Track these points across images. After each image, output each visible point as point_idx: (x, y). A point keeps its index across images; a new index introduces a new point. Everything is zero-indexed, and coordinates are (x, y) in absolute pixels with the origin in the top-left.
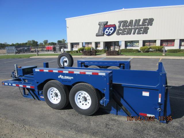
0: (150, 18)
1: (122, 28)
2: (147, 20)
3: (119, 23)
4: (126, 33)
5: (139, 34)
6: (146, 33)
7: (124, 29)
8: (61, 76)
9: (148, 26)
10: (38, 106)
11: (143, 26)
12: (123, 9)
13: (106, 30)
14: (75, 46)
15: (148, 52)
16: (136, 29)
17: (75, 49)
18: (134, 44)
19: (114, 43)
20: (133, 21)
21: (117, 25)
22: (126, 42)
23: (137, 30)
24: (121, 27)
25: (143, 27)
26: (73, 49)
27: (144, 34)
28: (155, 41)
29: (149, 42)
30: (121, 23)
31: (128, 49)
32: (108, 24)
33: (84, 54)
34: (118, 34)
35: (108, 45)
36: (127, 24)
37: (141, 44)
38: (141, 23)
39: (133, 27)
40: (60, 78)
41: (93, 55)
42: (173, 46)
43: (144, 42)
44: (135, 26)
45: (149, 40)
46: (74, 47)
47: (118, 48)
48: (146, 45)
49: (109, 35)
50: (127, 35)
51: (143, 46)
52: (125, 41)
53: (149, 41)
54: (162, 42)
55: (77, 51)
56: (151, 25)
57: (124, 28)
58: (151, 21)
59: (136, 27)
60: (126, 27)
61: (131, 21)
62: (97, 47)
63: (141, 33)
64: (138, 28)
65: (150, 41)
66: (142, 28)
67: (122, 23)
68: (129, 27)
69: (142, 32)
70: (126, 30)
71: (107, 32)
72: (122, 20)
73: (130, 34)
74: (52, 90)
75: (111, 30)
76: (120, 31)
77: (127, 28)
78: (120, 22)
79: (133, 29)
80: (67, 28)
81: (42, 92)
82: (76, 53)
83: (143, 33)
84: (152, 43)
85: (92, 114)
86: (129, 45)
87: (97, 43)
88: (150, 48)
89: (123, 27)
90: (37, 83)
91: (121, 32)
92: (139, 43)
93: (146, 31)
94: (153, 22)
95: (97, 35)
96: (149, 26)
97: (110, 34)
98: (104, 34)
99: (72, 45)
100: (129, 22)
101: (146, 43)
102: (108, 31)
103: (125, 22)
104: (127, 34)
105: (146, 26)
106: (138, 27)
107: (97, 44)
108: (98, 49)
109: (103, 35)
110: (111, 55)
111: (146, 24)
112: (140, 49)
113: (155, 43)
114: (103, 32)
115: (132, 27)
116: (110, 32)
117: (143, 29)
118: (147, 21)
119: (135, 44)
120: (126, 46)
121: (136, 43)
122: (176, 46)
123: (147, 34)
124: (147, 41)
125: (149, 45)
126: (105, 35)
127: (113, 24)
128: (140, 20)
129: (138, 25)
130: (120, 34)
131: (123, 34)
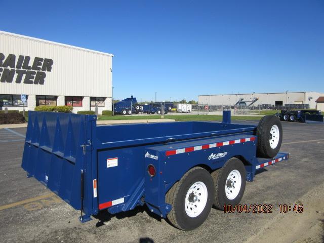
0: (46, 58)
2: (42, 61)
5: (28, 83)
9: (44, 72)
18: (16, 102)
20: (15, 56)
23: (24, 76)
25: (36, 71)
28: (55, 98)
29: (45, 99)
36: (3, 61)
37: (32, 102)
38: (31, 64)
39: (16, 69)
42: (81, 106)
43: (38, 98)
44: (20, 68)
45: (45, 96)
50: (3, 83)
51: (37, 106)
53: (44, 98)
54: (67, 99)
56: (49, 70)
58: (48, 64)
60: (1, 66)
61: (12, 57)
63: (32, 81)
64: (24, 72)
65: (47, 97)
69: (33, 80)
70: (2, 73)
73: (10, 81)
77: (3, 68)
79: (17, 73)
83: (36, 83)
84: (49, 101)
94: (52, 66)
96: (46, 72)
100: (6, 58)
101: (40, 101)
105: (41, 71)
106: (27, 70)
111: (41, 67)
113: (55, 102)
115: (14, 67)
117: (35, 76)
118: (42, 63)
122: (85, 107)
123: (42, 85)
124: (42, 98)
125: (46, 104)
128: (28, 58)
129: (26, 66)
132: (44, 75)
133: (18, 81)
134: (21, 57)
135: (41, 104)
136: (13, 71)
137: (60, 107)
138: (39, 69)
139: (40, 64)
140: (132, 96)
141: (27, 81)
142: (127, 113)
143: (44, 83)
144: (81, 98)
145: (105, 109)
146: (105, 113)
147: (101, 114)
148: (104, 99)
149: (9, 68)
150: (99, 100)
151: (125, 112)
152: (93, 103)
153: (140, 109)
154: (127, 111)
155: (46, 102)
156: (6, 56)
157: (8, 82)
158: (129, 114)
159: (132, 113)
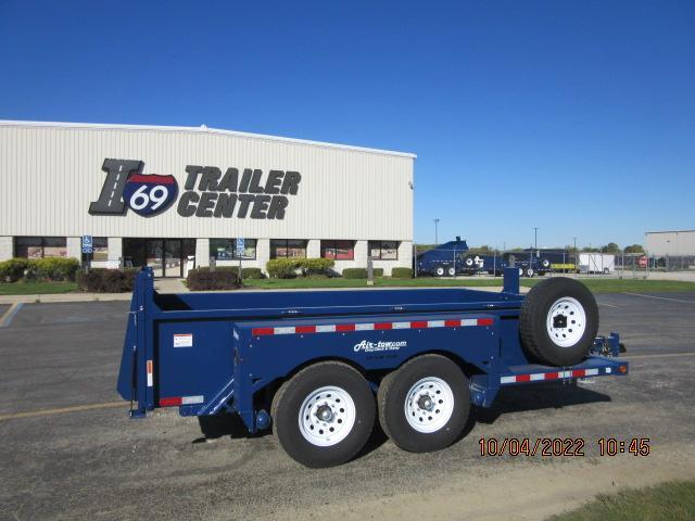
0: (289, 170)
1: (200, 193)
2: (281, 176)
3: (187, 174)
4: (213, 210)
5: (258, 218)
6: (281, 216)
7: (207, 198)
9: (285, 196)
11: (270, 193)
12: (203, 128)
13: (138, 194)
15: (291, 276)
19: (160, 243)
20: (237, 171)
21: (182, 180)
23: (252, 204)
24: (196, 189)
25: (272, 195)
27: (273, 217)
28: (304, 243)
29: (287, 246)
30: (197, 172)
32: (146, 171)
34: (185, 211)
35: (136, 249)
36: (219, 181)
38: (263, 183)
42: (352, 258)
43: (274, 244)
44: (245, 191)
45: (287, 240)
48: (277, 253)
49: (147, 212)
50: (218, 219)
51: (271, 258)
52: (210, 241)
53: (285, 243)
54: (326, 245)
56: (294, 192)
57: (208, 191)
58: (293, 181)
59: (248, 193)
60: (215, 190)
61: (232, 173)
63: (264, 213)
64: (251, 199)
65: (290, 243)
66: (268, 199)
68: (224, 189)
69: (267, 212)
70: (216, 201)
71: (139, 201)
72: (198, 165)
73: (228, 214)
75: (158, 194)
76: (190, 203)
77: (219, 193)
78: (192, 171)
79: (240, 199)
83: (271, 216)
84: (294, 250)
86: (221, 253)
89: (205, 189)
91: (197, 205)
92: (256, 246)
93: (278, 211)
94: (299, 185)
95: (96, 210)
96: (288, 196)
97: (154, 208)
100: (223, 175)
101: (277, 250)
102: (145, 196)
103: (211, 173)
104: (218, 215)
105: (280, 194)
106: (255, 195)
109: (123, 213)
110: (210, 289)
111: (280, 187)
112: (265, 269)
113: (303, 250)
114: (122, 200)
115: (235, 191)
116: (151, 203)
117: (269, 204)
118: (282, 179)
122: (359, 260)
123: (281, 221)
124: (281, 243)
125: (287, 256)
126: (130, 211)
127: (165, 174)
128: (258, 173)
129: (256, 188)
130: (191, 214)
131: (202, 213)
132: (285, 202)
133: (242, 215)
134: (247, 172)
135: (279, 255)
136: (234, 197)
137: (311, 261)
138: (277, 191)
139: (279, 183)
140: (458, 238)
141: (257, 215)
142: (446, 274)
143: (285, 217)
144: (351, 244)
145: (398, 264)
146: (397, 272)
147: (390, 274)
148: (396, 244)
149: (227, 192)
150: (386, 247)
151: (441, 271)
152: (376, 253)
153: (474, 265)
154: (446, 268)
155: (287, 252)
156: (224, 172)
157: (225, 216)
158: (449, 275)
159: (456, 274)
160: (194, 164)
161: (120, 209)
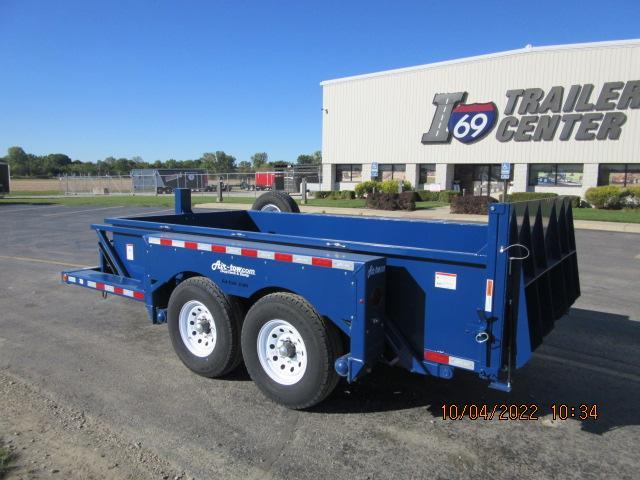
0: (632, 79)
1: (519, 117)
2: (620, 88)
3: (507, 99)
4: (533, 134)
5: (585, 139)
6: (616, 136)
7: (527, 121)
8: (218, 265)
9: (624, 111)
10: (153, 358)
11: (602, 110)
12: (528, 48)
13: (461, 123)
14: (347, 177)
15: (617, 206)
16: (575, 121)
17: (347, 186)
18: (563, 177)
19: (486, 168)
20: (563, 89)
21: (502, 105)
22: (533, 169)
23: (578, 125)
24: (516, 115)
25: (604, 113)
26: (341, 184)
27: (604, 138)
29: (626, 171)
30: (518, 96)
31: (540, 195)
32: (469, 101)
33: (371, 203)
34: (504, 137)
35: (463, 174)
36: (541, 102)
37: (590, 178)
38: (594, 99)
39: (562, 114)
40: (218, 270)
41: (405, 208)
43: (605, 171)
44: (571, 110)
45: (626, 165)
46: (344, 179)
47: (501, 190)
48: (610, 180)
49: (468, 140)
50: (537, 143)
51: (599, 184)
52: (530, 166)
53: (623, 168)
55: (352, 194)
56: (637, 105)
57: (528, 114)
59: (574, 112)
60: (536, 112)
61: (557, 92)
62: (422, 180)
63: (594, 134)
65: (629, 168)
66: (600, 117)
67: (521, 99)
68: (546, 111)
69: (596, 132)
70: (536, 125)
71: (462, 130)
73: (550, 138)
74: (195, 310)
75: (479, 122)
76: (510, 128)
77: (539, 115)
78: (513, 96)
79: (564, 121)
80: (324, 112)
81: (166, 313)
82: (348, 199)
83: (601, 137)
84: (635, 175)
85: (308, 405)
86: (543, 178)
87: (426, 167)
88: (627, 194)
89: (525, 113)
90: (154, 282)
91: (515, 129)
92: (582, 172)
93: (612, 129)
95: (427, 141)
96: (628, 112)
97: (474, 135)
98: (451, 135)
99: (339, 171)
100: (546, 96)
101: (612, 175)
102: (466, 125)
103: (532, 95)
104: (538, 139)
105: (616, 110)
106: (583, 113)
107: (424, 171)
108: (427, 187)
109: (448, 141)
110: (467, 212)
111: (616, 102)
112: (587, 197)
114: (447, 130)
115: (559, 111)
116: (472, 131)
117: (600, 123)
118: (621, 92)
119: (568, 175)
120: (532, 181)
121: (572, 171)
123: (616, 142)
124: (617, 168)
125: (625, 183)
126: (454, 140)
127: (486, 101)
128: (590, 88)
129: (584, 106)
130: (510, 139)
131: (522, 137)
132: (621, 119)
133: (565, 137)
135: (614, 182)
136: (557, 119)
138: (612, 106)
139: (615, 96)
143: (621, 137)
149: (550, 113)
155: (626, 178)
157: (545, 140)
160: (516, 88)
161: (446, 139)
